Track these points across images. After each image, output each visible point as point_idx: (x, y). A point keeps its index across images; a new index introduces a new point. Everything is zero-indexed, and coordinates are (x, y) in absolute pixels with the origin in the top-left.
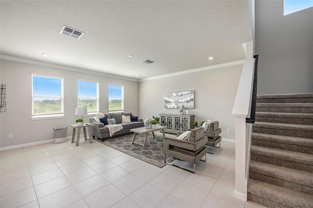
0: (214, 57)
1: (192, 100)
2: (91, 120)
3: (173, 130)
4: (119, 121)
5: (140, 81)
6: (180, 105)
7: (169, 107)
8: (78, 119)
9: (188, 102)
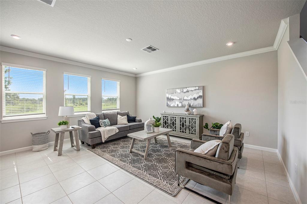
0: (234, 43)
1: (200, 97)
2: (80, 122)
3: (178, 133)
4: (114, 122)
5: (138, 76)
6: (186, 103)
7: (171, 106)
8: (61, 121)
9: (195, 99)
